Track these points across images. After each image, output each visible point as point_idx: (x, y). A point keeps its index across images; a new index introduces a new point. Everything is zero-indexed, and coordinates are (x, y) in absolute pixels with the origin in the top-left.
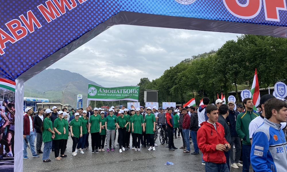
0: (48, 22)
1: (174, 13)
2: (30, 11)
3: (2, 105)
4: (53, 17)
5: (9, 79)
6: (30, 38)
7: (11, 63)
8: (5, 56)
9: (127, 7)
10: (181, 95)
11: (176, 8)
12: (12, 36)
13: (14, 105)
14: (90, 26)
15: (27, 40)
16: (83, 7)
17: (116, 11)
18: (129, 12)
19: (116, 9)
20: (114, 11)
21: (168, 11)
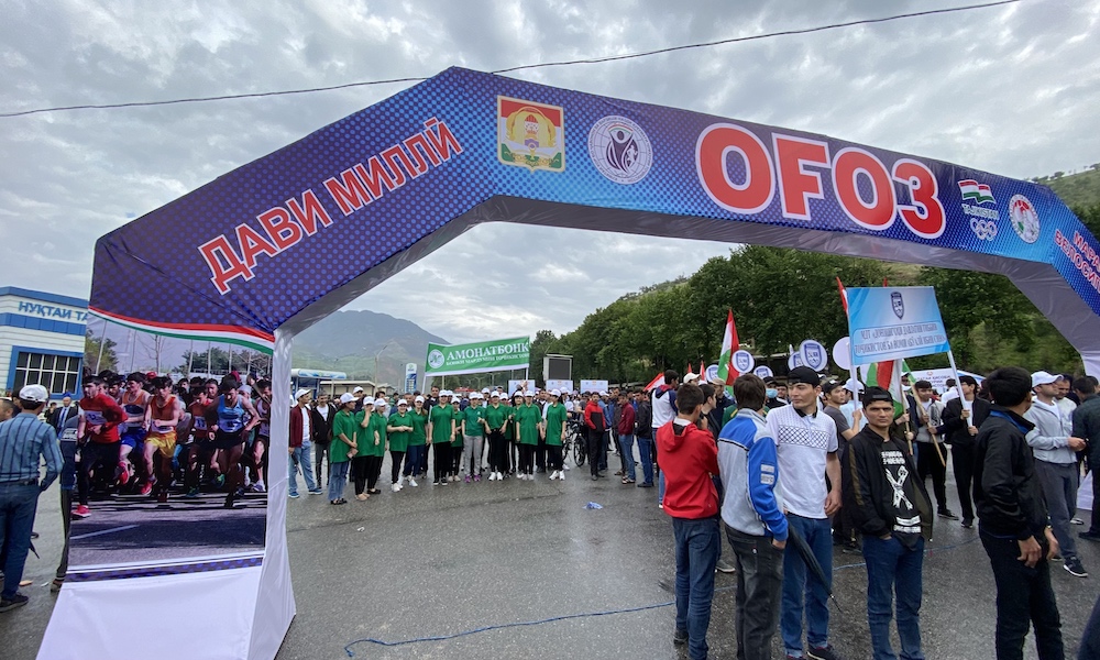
0: (346, 215)
1: (602, 200)
2: (310, 190)
3: (244, 384)
4: (357, 204)
5: (262, 329)
6: (308, 245)
7: (266, 297)
8: (254, 282)
9: (508, 186)
10: (619, 365)
11: (605, 190)
12: (271, 241)
13: (270, 384)
14: (433, 223)
15: (302, 250)
16: (418, 184)
17: (486, 195)
18: (512, 196)
19: (486, 191)
20: (482, 195)
21: (590, 196)
